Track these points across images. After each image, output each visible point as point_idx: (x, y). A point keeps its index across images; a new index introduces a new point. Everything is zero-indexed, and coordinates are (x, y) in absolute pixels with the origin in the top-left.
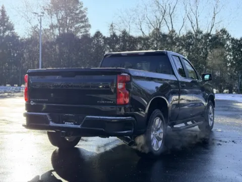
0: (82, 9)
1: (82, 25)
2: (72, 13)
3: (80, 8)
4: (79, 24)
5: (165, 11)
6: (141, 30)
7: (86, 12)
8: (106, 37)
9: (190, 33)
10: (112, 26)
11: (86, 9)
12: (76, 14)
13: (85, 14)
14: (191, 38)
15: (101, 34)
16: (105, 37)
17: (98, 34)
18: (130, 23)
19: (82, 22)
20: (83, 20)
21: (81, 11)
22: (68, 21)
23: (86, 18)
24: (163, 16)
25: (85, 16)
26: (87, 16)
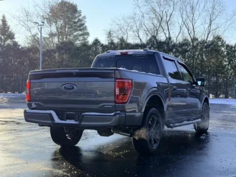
0: (80, 18)
1: (80, 33)
2: (71, 21)
3: (78, 16)
4: (77, 32)
5: (162, 19)
6: (139, 37)
7: (85, 20)
8: (104, 45)
9: (186, 40)
10: (110, 33)
11: (84, 17)
12: (75, 23)
13: (83, 22)
14: (187, 45)
15: (99, 42)
17: (96, 42)
18: (128, 31)
19: (80, 30)
20: (82, 28)
22: (67, 29)
23: (84, 26)
24: (160, 24)
25: (83, 24)
26: (85, 24)
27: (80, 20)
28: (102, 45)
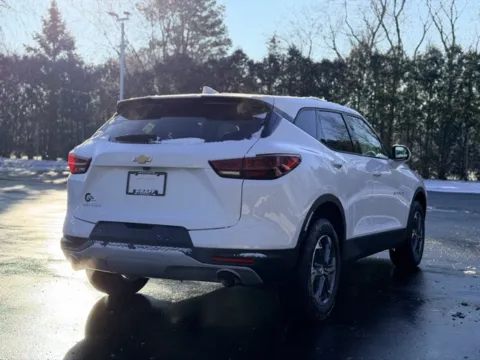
0: (214, 8)
1: (213, 39)
2: (194, 15)
3: (210, 5)
4: (207, 39)
5: (384, 8)
6: (335, 49)
7: (223, 13)
8: (255, 62)
9: (434, 51)
10: (273, 41)
11: (223, 8)
12: (201, 18)
13: (220, 17)
14: (436, 62)
15: (244, 56)
16: (252, 61)
17: (239, 55)
18: (312, 36)
19: (214, 34)
20: (217, 29)
21: (212, 11)
22: (186, 32)
23: (221, 26)
24: (381, 21)
25: (220, 22)
26: (224, 22)
27: (213, 14)
28: (251, 63)
